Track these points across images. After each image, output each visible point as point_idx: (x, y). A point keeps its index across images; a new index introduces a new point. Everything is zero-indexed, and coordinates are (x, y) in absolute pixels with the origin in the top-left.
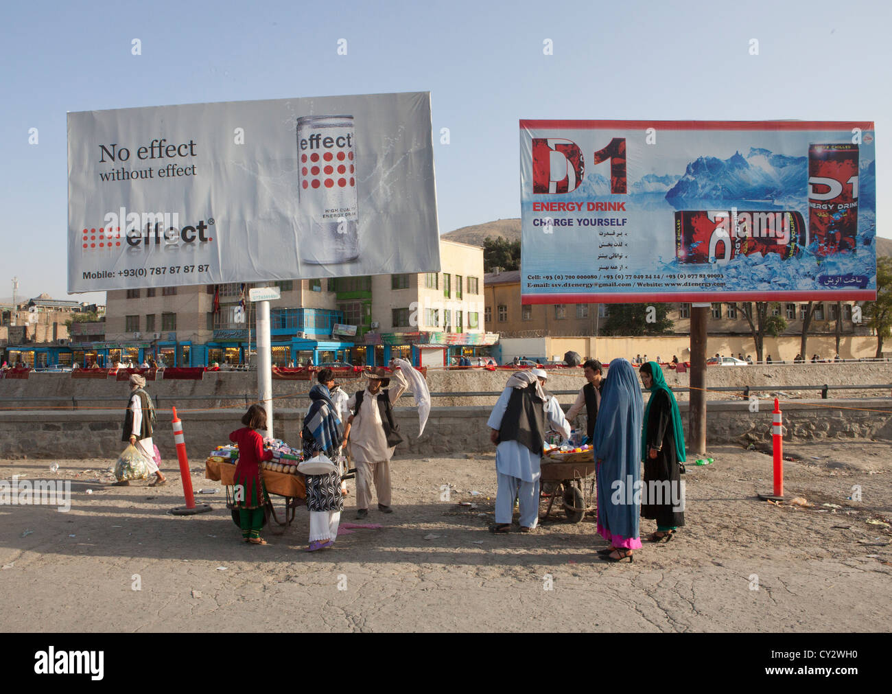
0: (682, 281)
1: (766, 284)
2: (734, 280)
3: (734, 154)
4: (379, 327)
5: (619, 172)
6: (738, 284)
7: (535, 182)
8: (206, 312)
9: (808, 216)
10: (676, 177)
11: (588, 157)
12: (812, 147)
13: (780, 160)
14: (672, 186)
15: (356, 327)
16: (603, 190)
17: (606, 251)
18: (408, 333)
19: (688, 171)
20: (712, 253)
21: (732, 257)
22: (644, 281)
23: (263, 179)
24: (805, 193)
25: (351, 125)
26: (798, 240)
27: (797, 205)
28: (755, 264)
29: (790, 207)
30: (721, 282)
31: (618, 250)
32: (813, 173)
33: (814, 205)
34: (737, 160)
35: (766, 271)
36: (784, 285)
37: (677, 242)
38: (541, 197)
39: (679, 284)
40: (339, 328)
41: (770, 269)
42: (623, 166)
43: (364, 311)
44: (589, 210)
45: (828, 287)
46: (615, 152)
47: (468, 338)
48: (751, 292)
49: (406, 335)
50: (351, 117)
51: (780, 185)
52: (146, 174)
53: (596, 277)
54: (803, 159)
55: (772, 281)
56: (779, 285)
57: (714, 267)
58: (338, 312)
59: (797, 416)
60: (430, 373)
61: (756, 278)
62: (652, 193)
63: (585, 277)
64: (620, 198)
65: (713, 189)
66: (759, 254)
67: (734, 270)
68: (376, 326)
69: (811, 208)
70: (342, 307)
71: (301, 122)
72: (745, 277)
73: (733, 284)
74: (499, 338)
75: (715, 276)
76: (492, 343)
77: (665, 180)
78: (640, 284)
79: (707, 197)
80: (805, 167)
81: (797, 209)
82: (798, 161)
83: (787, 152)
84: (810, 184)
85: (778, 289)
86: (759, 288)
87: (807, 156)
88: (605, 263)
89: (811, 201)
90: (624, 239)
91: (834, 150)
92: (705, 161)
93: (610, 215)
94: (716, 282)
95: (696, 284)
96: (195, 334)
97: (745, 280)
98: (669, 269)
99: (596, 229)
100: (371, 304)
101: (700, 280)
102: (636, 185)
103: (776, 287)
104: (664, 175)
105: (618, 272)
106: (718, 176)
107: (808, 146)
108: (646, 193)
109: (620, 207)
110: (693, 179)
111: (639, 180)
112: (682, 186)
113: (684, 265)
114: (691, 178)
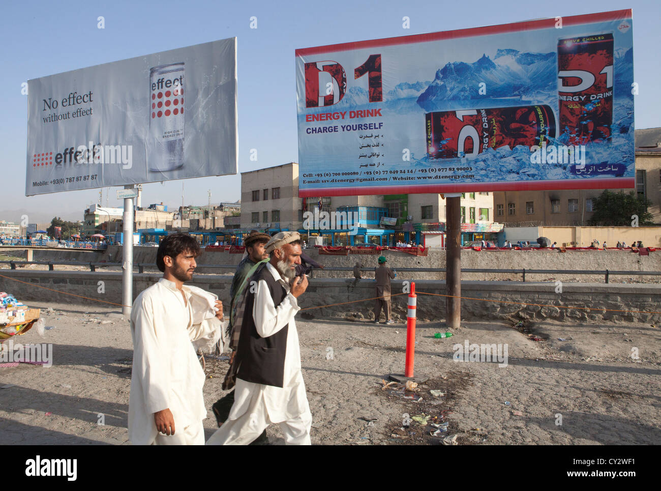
0: (433, 174)
1: (515, 175)
2: (483, 172)
3: (481, 56)
4: (412, 219)
5: (375, 84)
6: (487, 176)
7: (307, 98)
8: (297, 210)
9: (558, 108)
10: (426, 83)
11: (349, 73)
12: (561, 42)
13: (528, 58)
14: (423, 91)
15: (396, 219)
16: (362, 100)
17: (365, 151)
18: (430, 223)
19: (437, 77)
20: (461, 148)
21: (480, 151)
22: (398, 175)
23: (130, 114)
24: (555, 87)
25: (182, 69)
26: (547, 132)
27: (546, 99)
28: (504, 157)
29: (538, 102)
30: (470, 174)
31: (376, 150)
32: (563, 67)
33: (564, 98)
34: (485, 62)
35: (515, 162)
36: (533, 176)
37: (428, 140)
38: (312, 110)
39: (431, 178)
40: (385, 220)
41: (518, 160)
42: (379, 77)
43: (402, 208)
44: (351, 117)
45: (580, 176)
46: (372, 67)
47: (477, 227)
48: (500, 182)
49: (429, 224)
50: (183, 64)
51: (528, 81)
52: (66, 116)
53: (357, 173)
54: (552, 54)
55: (521, 171)
56: (528, 175)
57: (463, 161)
58: (384, 209)
59: (571, 298)
60: (431, 252)
61: (504, 169)
62: (404, 99)
63: (349, 174)
64: (377, 105)
65: (462, 91)
66: (507, 148)
67: (482, 163)
68: (410, 219)
69: (561, 101)
70: (387, 205)
71: (152, 71)
72: (493, 169)
73: (482, 176)
74: (504, 227)
75: (464, 169)
76: (498, 231)
77: (415, 86)
78: (395, 178)
79: (455, 98)
80: (554, 62)
81: (546, 103)
82: (546, 57)
83: (534, 50)
84: (560, 77)
85: (527, 179)
86: (507, 179)
87: (556, 51)
88: (364, 161)
89: (561, 94)
90: (380, 140)
91: (585, 42)
92: (453, 66)
93: (368, 120)
94: (466, 174)
95: (446, 177)
96: (291, 224)
97: (494, 171)
98: (421, 164)
99: (357, 133)
100: (407, 203)
101: (450, 173)
102: (391, 93)
103: (525, 177)
104: (415, 83)
105: (376, 168)
106: (466, 78)
107: (557, 42)
108: (399, 99)
109: (377, 113)
110: (442, 83)
111: (393, 88)
112: (432, 90)
113: (435, 160)
114: (440, 83)
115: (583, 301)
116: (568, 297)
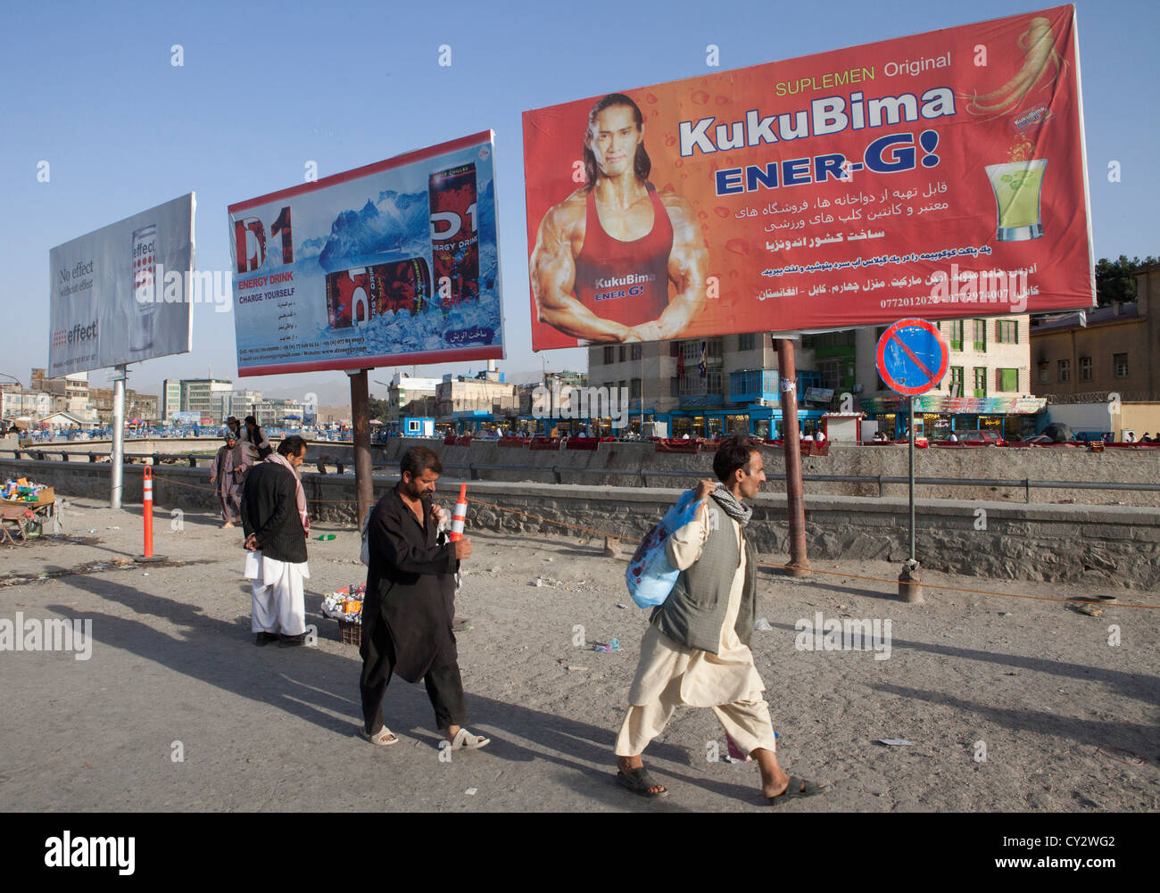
0: (333, 347)
1: (398, 346)
2: (373, 343)
3: (366, 203)
4: (862, 391)
5: (287, 241)
6: (376, 348)
7: (238, 262)
8: (669, 377)
9: (432, 261)
10: (326, 237)
11: (268, 230)
12: (431, 177)
13: (405, 200)
14: (322, 248)
15: (832, 391)
16: (277, 261)
17: (283, 322)
19: (333, 231)
20: (354, 316)
21: (370, 318)
22: (308, 349)
23: (118, 285)
24: (428, 235)
25: (154, 233)
26: (424, 292)
27: (421, 250)
28: (388, 324)
29: (416, 254)
30: (363, 346)
31: (290, 320)
32: (434, 210)
33: (436, 248)
34: (370, 209)
35: (398, 330)
36: (414, 346)
37: (328, 306)
38: (244, 276)
39: (332, 351)
41: (401, 328)
42: (290, 234)
44: (271, 283)
45: (454, 345)
46: (283, 222)
48: (387, 355)
50: (154, 226)
51: (406, 229)
52: (75, 289)
53: (277, 348)
54: (424, 193)
55: (404, 341)
56: (410, 345)
57: (357, 329)
61: (390, 339)
62: (309, 258)
63: (272, 349)
64: (291, 267)
65: (353, 245)
66: (391, 312)
67: (371, 332)
68: (859, 390)
69: (434, 251)
71: (134, 235)
72: (381, 339)
73: (372, 348)
75: (358, 340)
77: (316, 243)
78: (306, 353)
79: (348, 255)
80: (426, 204)
81: (421, 255)
82: (419, 197)
83: (410, 191)
84: (432, 222)
85: (409, 351)
86: (393, 351)
87: (427, 189)
88: (283, 333)
89: (435, 242)
90: (293, 308)
91: (452, 176)
92: (344, 216)
93: (285, 285)
94: (359, 346)
95: (344, 350)
97: (381, 342)
98: (325, 336)
99: (275, 301)
101: (346, 345)
102: (300, 251)
103: (407, 348)
104: (316, 238)
105: (291, 342)
106: (355, 230)
107: (428, 178)
108: (306, 259)
109: (288, 277)
110: (337, 237)
111: (300, 247)
112: (331, 246)
113: (335, 330)
114: (335, 236)
115: (519, 506)
116: (504, 501)
